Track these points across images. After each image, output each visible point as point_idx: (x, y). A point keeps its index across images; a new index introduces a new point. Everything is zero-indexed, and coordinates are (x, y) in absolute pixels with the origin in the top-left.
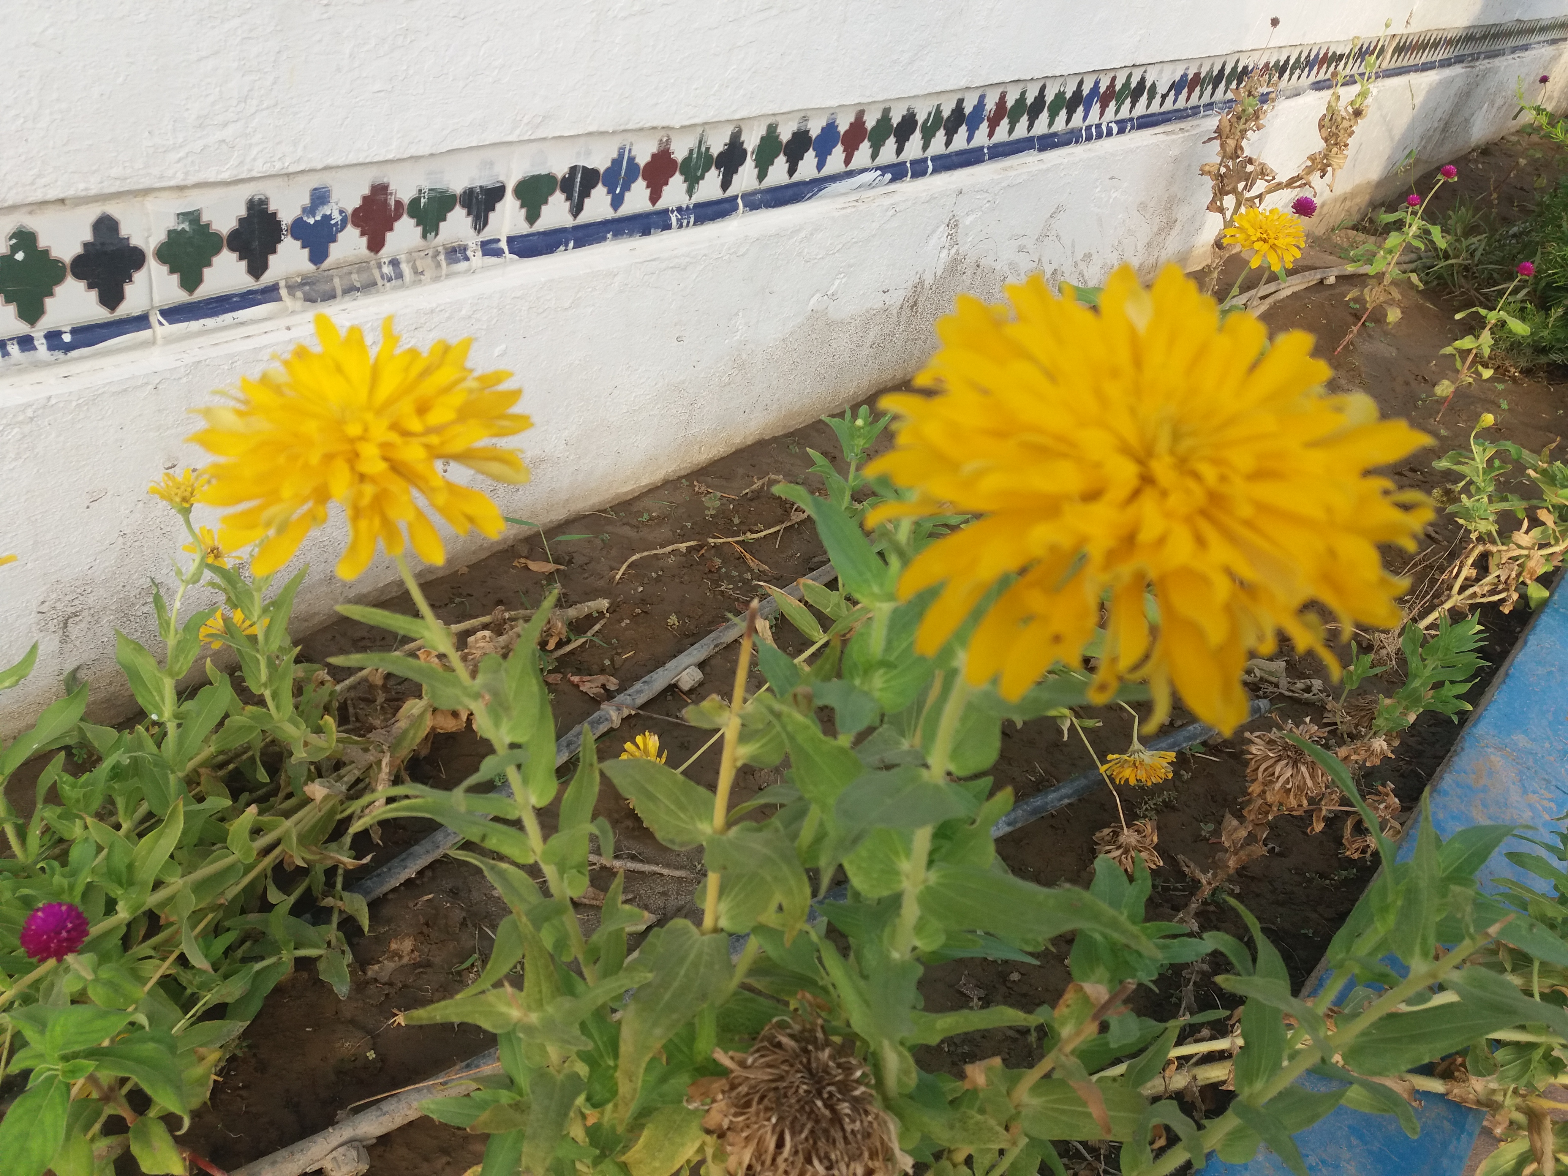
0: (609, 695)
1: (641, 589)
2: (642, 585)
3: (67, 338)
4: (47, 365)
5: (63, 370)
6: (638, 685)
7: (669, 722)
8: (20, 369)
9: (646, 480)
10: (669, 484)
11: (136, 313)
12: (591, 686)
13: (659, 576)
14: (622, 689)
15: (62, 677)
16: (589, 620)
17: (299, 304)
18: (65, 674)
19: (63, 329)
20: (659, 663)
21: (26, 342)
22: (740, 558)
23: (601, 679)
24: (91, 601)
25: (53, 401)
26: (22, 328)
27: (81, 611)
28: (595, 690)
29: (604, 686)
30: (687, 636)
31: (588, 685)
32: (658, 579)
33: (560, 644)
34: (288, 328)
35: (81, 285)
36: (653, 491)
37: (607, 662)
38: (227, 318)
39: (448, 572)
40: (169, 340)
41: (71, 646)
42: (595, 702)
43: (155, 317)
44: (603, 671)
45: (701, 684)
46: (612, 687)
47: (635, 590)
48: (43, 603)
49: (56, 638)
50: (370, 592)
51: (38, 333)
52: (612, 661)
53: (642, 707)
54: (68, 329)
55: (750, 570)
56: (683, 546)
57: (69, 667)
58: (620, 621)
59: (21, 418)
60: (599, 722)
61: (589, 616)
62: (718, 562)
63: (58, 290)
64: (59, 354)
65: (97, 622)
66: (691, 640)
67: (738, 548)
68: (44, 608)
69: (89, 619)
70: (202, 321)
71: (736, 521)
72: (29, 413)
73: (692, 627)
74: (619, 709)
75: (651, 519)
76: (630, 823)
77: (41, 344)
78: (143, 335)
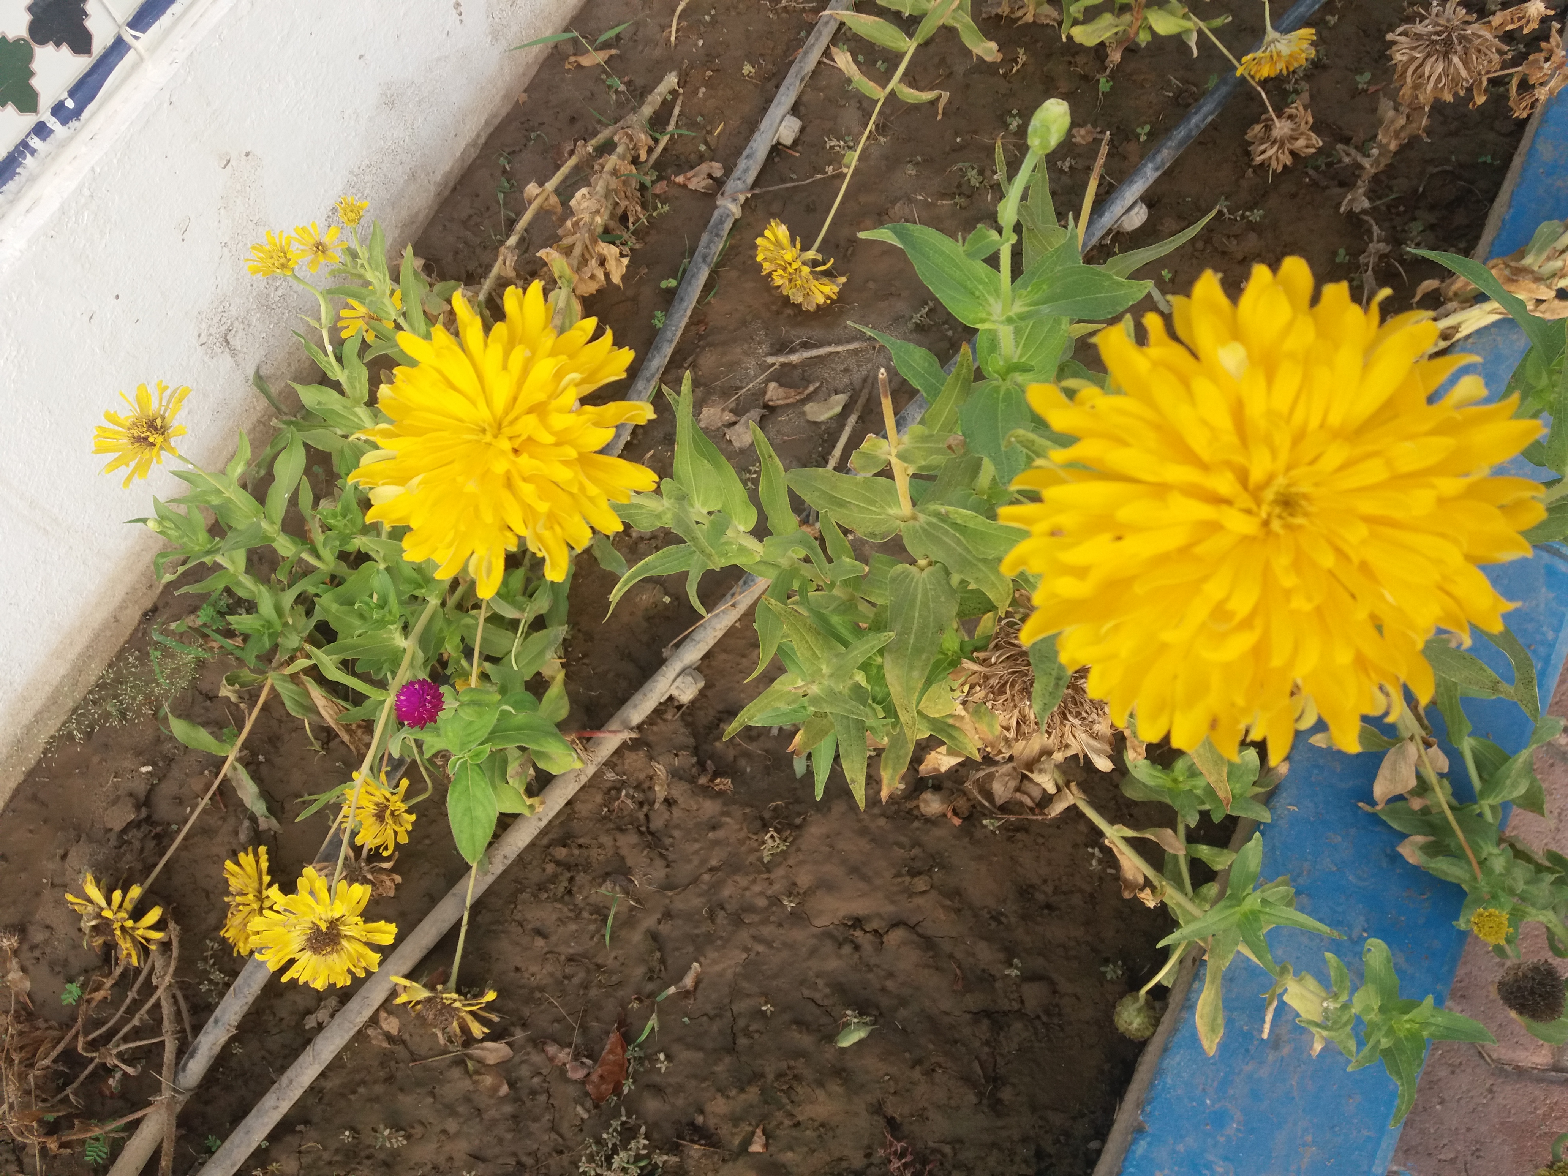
0: (719, 183)
1: (701, 42)
2: (701, 36)
3: (70, 104)
4: (71, 139)
5: (85, 135)
6: (742, 163)
7: (787, 188)
8: (52, 157)
11: (110, 41)
12: (697, 181)
13: (712, 17)
14: (729, 170)
15: (250, 382)
16: (666, 108)
18: (251, 378)
19: (62, 98)
20: (752, 126)
21: (41, 130)
23: (704, 168)
24: (234, 312)
25: (98, 170)
26: (29, 120)
27: (232, 323)
28: (703, 184)
29: (710, 176)
30: (769, 79)
31: (694, 180)
32: (714, 21)
35: (50, 48)
37: (703, 148)
39: (510, 107)
40: (153, 49)
41: (241, 355)
42: (709, 199)
43: (128, 34)
44: (701, 158)
45: (803, 131)
46: (718, 173)
47: (696, 45)
48: (199, 336)
49: (227, 355)
50: (452, 167)
51: (45, 114)
52: (706, 143)
53: (756, 184)
54: (65, 95)
57: (251, 372)
58: (695, 92)
59: (83, 201)
60: (721, 222)
61: (664, 102)
63: (35, 66)
64: (73, 124)
65: (249, 325)
66: (773, 82)
68: (203, 339)
69: (242, 326)
70: (169, 11)
72: (86, 192)
73: (770, 66)
74: (735, 200)
76: (789, 311)
77: (52, 123)
78: (129, 58)
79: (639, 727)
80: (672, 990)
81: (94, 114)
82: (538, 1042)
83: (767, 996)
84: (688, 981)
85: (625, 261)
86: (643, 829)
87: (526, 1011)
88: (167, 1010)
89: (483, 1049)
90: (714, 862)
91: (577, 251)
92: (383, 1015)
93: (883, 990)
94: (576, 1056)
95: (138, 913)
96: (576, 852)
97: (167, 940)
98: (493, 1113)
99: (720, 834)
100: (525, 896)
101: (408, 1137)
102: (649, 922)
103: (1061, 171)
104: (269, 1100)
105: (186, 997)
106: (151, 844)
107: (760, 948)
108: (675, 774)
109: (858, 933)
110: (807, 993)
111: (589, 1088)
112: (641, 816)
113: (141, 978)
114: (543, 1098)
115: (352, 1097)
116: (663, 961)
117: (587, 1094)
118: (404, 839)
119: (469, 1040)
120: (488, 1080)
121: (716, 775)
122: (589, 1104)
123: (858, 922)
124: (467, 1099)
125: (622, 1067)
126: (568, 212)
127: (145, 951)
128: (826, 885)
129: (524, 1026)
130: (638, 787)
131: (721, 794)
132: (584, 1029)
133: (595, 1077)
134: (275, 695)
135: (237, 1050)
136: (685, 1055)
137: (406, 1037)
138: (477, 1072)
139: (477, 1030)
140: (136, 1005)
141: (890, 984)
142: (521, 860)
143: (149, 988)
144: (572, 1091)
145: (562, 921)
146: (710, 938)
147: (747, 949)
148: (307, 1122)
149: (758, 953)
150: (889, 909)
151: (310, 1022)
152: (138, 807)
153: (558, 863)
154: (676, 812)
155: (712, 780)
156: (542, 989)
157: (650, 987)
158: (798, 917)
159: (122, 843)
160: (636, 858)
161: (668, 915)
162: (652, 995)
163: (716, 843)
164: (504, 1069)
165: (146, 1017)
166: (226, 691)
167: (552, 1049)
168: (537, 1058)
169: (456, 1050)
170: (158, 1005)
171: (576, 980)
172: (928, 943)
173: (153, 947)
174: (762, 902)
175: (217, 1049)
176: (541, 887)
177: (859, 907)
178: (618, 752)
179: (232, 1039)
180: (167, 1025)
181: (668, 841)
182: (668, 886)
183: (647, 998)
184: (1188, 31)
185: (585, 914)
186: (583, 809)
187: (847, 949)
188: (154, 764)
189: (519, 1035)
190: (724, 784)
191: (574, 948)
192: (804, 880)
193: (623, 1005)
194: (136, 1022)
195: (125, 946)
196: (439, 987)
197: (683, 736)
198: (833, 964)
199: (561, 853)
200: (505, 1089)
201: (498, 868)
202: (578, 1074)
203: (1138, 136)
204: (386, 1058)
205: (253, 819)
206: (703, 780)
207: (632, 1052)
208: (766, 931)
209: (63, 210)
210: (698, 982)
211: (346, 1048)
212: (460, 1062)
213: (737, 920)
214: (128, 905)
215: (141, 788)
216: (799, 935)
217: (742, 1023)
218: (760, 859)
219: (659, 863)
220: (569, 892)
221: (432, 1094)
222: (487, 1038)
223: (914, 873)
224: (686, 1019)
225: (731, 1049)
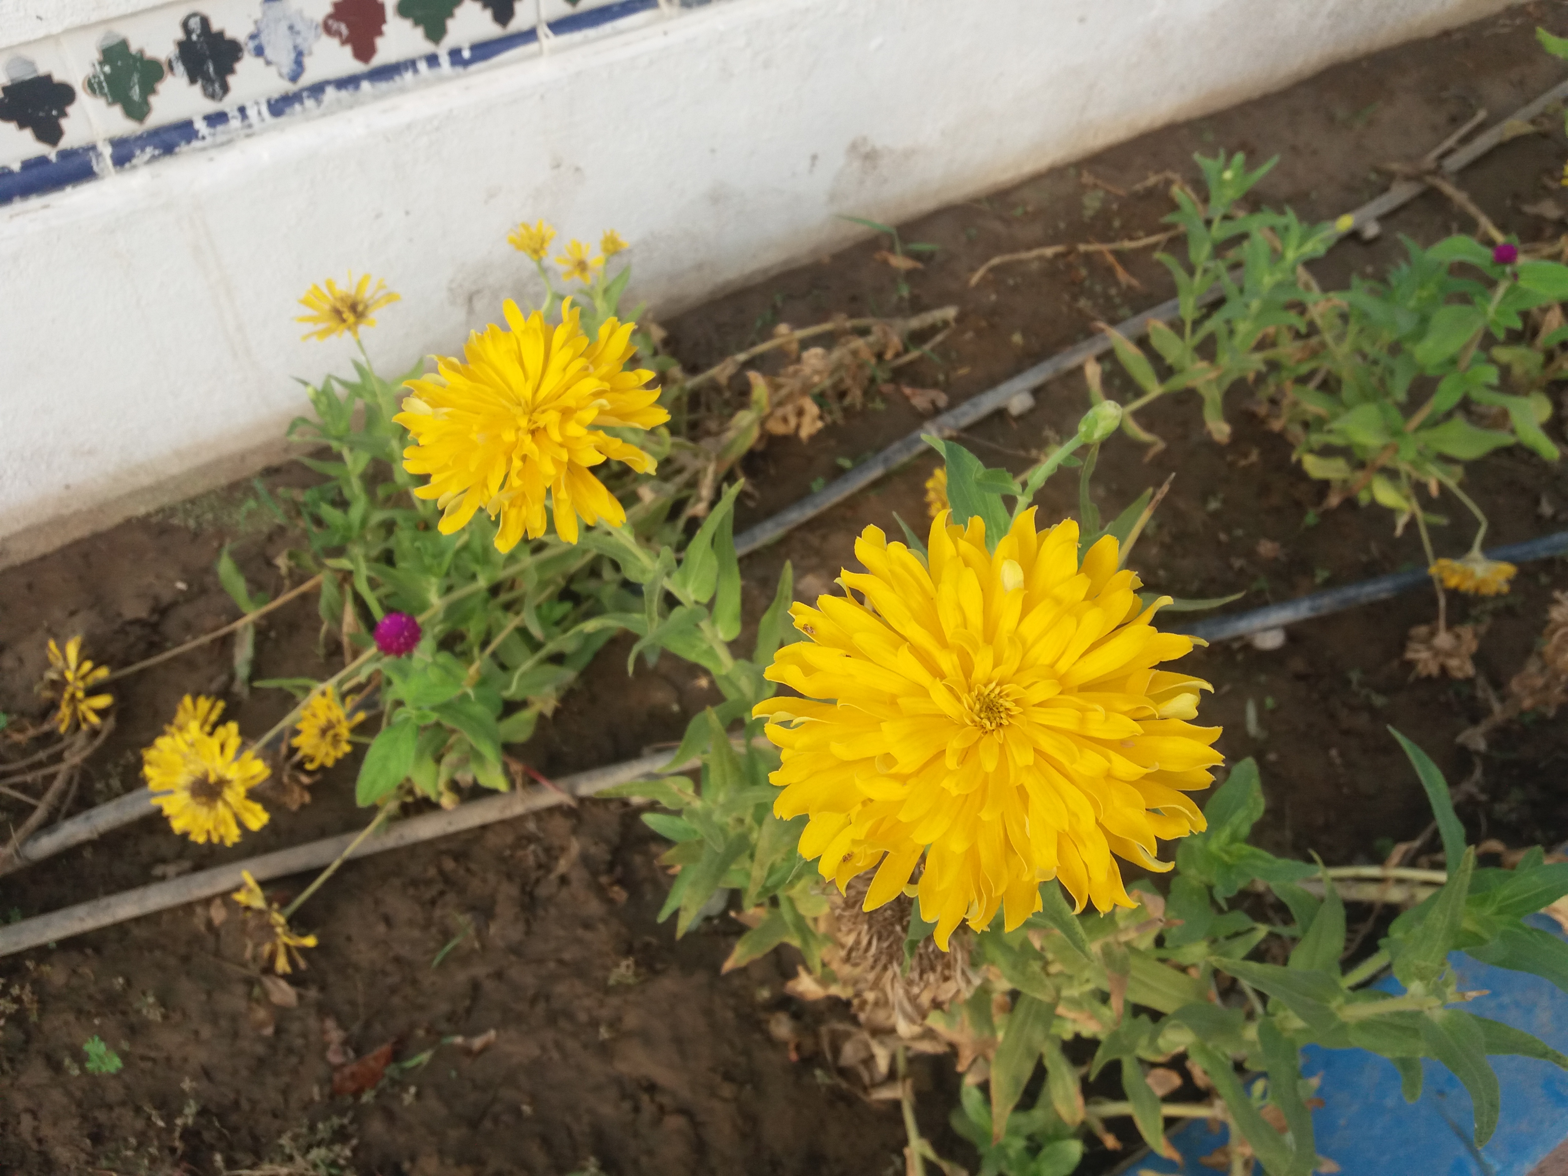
0: (937, 412)
1: (994, 298)
2: (997, 293)
3: (466, 54)
4: (451, 78)
5: (463, 82)
6: (965, 407)
7: (990, 447)
8: (427, 83)
9: (1029, 167)
10: (1056, 173)
11: (525, 27)
12: (920, 400)
13: (1016, 284)
14: (950, 406)
16: (933, 330)
17: (675, 10)
19: (463, 47)
20: (993, 383)
21: (432, 60)
22: (1110, 271)
23: (932, 394)
24: (490, 281)
25: (455, 113)
26: (428, 47)
27: (484, 288)
28: (924, 405)
29: (933, 402)
30: (1029, 357)
31: (919, 398)
32: (1015, 287)
33: (897, 355)
34: (665, 33)
35: (478, 6)
36: (1035, 180)
37: (942, 377)
38: (607, 28)
39: (811, 261)
40: (554, 51)
41: (477, 315)
42: (921, 418)
43: (543, 31)
44: (935, 385)
45: (1031, 411)
46: (941, 403)
47: (989, 298)
48: (452, 281)
49: (463, 310)
51: (442, 51)
52: (947, 375)
53: (967, 429)
54: (467, 46)
55: (1117, 283)
56: (1049, 252)
58: (964, 333)
59: (429, 128)
60: (916, 442)
61: (933, 325)
62: (1084, 272)
63: (458, 12)
64: (460, 70)
65: (496, 298)
66: (1033, 359)
67: (1111, 259)
68: (453, 286)
69: (490, 295)
71: (1117, 223)
72: (435, 123)
73: (1037, 346)
74: (941, 429)
75: (1026, 213)
77: (445, 60)
78: (532, 47)
79: (582, 800)
80: (459, 1040)
81: (479, 72)
82: (323, 1010)
83: (534, 1099)
84: (478, 1043)
85: (820, 424)
86: (528, 889)
87: (332, 978)
88: (58, 784)
89: (275, 983)
90: (567, 956)
91: (783, 392)
92: (218, 902)
93: (636, 1162)
94: (345, 1043)
95: (93, 691)
96: (462, 872)
97: (98, 727)
98: (245, 1044)
99: (588, 936)
100: (397, 882)
101: (165, 1017)
102: (480, 970)
103: (1230, 567)
104: (81, 910)
105: (81, 786)
106: (142, 646)
107: (556, 1055)
108: (585, 859)
109: (645, 1098)
110: (568, 1119)
111: (337, 1077)
112: (534, 875)
113: (58, 747)
114: (294, 1060)
115: (146, 954)
116: (469, 1011)
117: (330, 1080)
118: (330, 763)
119: (269, 969)
120: (261, 1014)
121: (620, 882)
122: (327, 1090)
123: (652, 1088)
124: (234, 1018)
125: (373, 1079)
126: (798, 360)
127: (76, 726)
128: (645, 1037)
129: (323, 988)
130: (548, 850)
131: (611, 902)
132: (367, 1025)
133: (347, 1071)
134: (318, 589)
135: (88, 854)
136: (433, 1103)
137: (223, 933)
138: (258, 1001)
139: (282, 964)
140: (40, 765)
141: (644, 1160)
142: (414, 849)
143: (58, 758)
144: (321, 1070)
145: (411, 923)
146: (519, 1019)
147: (543, 1048)
148: (97, 950)
149: (551, 1059)
150: (685, 1094)
151: (158, 871)
152: (154, 610)
153: (441, 872)
154: (564, 894)
155: (612, 884)
156: (357, 968)
157: (444, 1026)
158: (605, 1051)
159: (123, 631)
160: (506, 910)
161: (499, 975)
162: (441, 1034)
163: (579, 941)
164: (281, 1015)
165: (40, 780)
166: (282, 562)
167: (330, 1024)
168: (313, 1023)
169: (254, 971)
170: (53, 777)
171: (390, 981)
172: (700, 1147)
173: (84, 727)
174: (583, 1017)
175: (72, 841)
176: (415, 883)
177: (662, 1076)
178: (552, 810)
179: (89, 843)
180: (50, 796)
181: (541, 912)
182: (515, 950)
183: (435, 1034)
184: (1401, 511)
185: (434, 930)
186: (492, 840)
187: (627, 1105)
188: (190, 585)
189: (313, 993)
190: (620, 894)
191: (404, 951)
192: (631, 1020)
193: (413, 1026)
194: (29, 778)
195: (65, 711)
196: (276, 906)
197: (612, 831)
198: (607, 1110)
199: (449, 865)
200: (269, 1031)
201: (390, 841)
202: (335, 1058)
203: (1313, 576)
204: (196, 939)
205: (232, 677)
206: (604, 880)
207: (392, 1070)
208: (571, 1045)
209: (409, 126)
210: (486, 1048)
211: (171, 911)
212: (250, 983)
213: (552, 1019)
214: (90, 680)
215: (166, 597)
216: (595, 1066)
217: (498, 1108)
218: (606, 979)
219: (521, 927)
220: (433, 902)
221: (209, 993)
222: (285, 976)
223: (728, 1077)
224: (454, 1074)
225: (474, 1124)
